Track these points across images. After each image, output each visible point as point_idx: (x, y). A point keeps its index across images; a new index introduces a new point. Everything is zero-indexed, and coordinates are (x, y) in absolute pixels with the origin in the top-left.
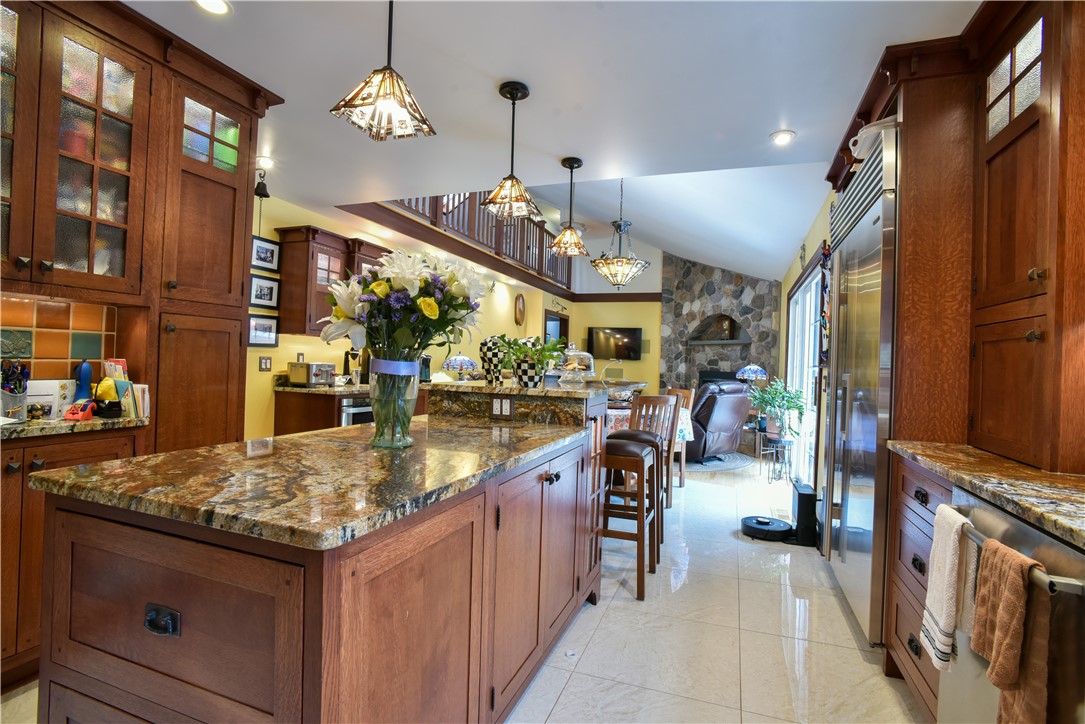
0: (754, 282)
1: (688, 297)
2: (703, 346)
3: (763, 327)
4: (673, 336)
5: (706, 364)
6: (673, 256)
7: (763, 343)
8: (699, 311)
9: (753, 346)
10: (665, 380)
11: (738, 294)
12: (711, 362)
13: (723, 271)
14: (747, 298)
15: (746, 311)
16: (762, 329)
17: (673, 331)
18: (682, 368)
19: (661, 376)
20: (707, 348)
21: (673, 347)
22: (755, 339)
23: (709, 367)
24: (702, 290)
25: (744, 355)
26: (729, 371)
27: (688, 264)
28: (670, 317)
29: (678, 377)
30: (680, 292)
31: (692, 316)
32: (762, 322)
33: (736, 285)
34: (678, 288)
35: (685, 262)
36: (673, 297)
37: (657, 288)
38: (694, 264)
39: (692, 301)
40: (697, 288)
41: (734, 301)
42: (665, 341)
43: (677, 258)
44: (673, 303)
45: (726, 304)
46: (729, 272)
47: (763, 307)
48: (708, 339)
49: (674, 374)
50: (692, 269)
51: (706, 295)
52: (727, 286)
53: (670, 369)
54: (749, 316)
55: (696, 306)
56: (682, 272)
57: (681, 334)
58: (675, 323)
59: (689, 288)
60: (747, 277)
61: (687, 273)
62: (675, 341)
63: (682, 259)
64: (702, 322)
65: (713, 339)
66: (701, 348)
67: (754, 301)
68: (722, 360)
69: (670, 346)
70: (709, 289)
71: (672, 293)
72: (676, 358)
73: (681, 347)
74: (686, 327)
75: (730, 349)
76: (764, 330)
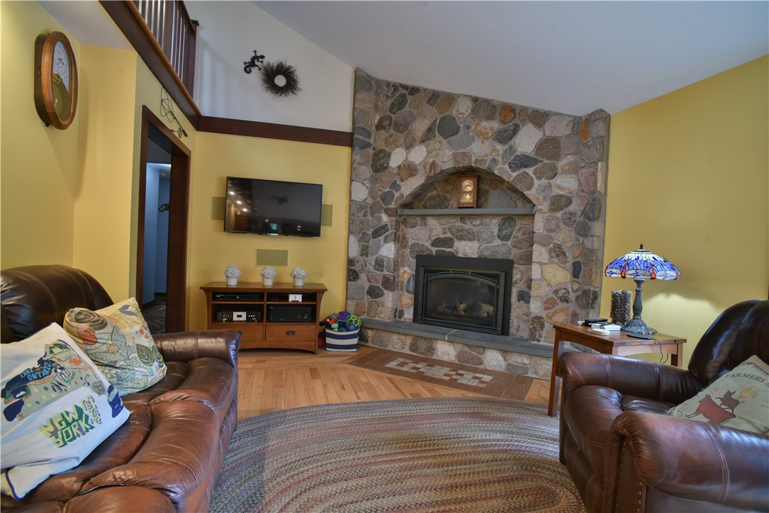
0: (539, 118)
1: (401, 141)
2: (424, 217)
3: (559, 187)
4: (370, 201)
5: (428, 244)
6: (372, 78)
7: (559, 214)
8: (424, 163)
9: (538, 218)
10: (357, 267)
11: (505, 136)
12: (437, 242)
13: (475, 100)
14: (526, 142)
15: (523, 162)
16: (556, 191)
17: (372, 193)
18: (388, 250)
19: (350, 262)
20: (431, 222)
21: (369, 217)
22: (544, 206)
23: (434, 250)
24: (430, 130)
25: (504, 232)
26: (476, 256)
27: (402, 91)
28: (366, 171)
29: (379, 264)
30: (384, 135)
31: (409, 170)
32: (559, 180)
33: (503, 122)
34: (380, 127)
35: (396, 87)
36: (372, 141)
37: (343, 124)
38: (414, 90)
39: (409, 147)
40: (420, 127)
41: (500, 148)
42: (355, 209)
43: (379, 83)
44: (371, 150)
45: (481, 151)
46: (487, 101)
47: (556, 156)
49: (371, 260)
50: (409, 97)
51: (439, 137)
52: (485, 124)
53: (365, 251)
54: (530, 171)
55: (418, 155)
56: (389, 103)
57: (386, 198)
58: (374, 181)
59: (402, 127)
60: (524, 109)
61: (401, 102)
62: (374, 209)
63: (388, 84)
64: (428, 178)
66: (419, 220)
67: (540, 147)
68: (461, 238)
69: (365, 216)
70: (447, 128)
71: (369, 135)
72: (376, 234)
73: (385, 218)
74: (395, 186)
75: (478, 222)
76: (561, 193)
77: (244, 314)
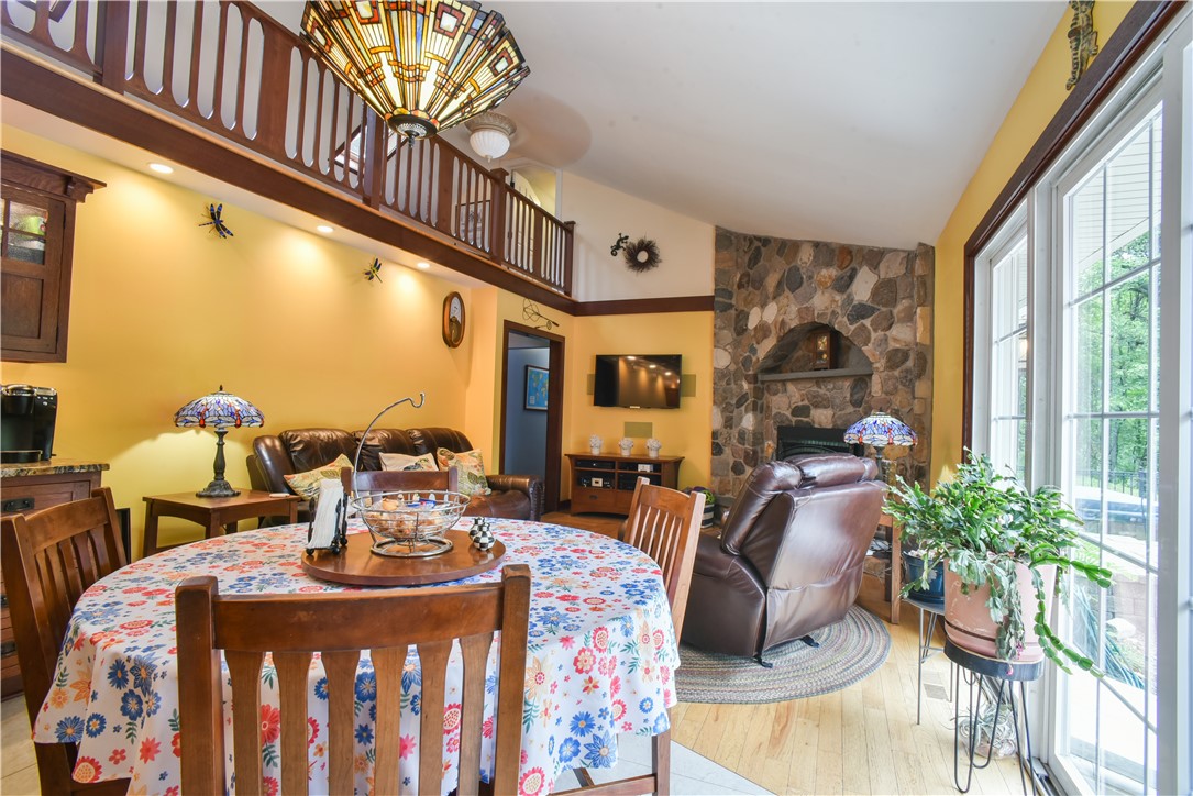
0: (874, 257)
1: (757, 299)
2: (784, 382)
3: (895, 340)
4: (733, 368)
5: (788, 414)
6: (731, 233)
7: (897, 373)
8: (775, 321)
9: (875, 378)
10: (720, 441)
11: (844, 284)
12: (797, 411)
13: (816, 245)
14: (863, 288)
15: (860, 312)
16: (893, 345)
17: (734, 359)
18: (748, 421)
19: (715, 435)
20: (791, 387)
21: (733, 386)
22: (880, 364)
23: (794, 419)
24: (780, 284)
25: (856, 397)
26: (830, 426)
27: (757, 244)
28: (728, 335)
29: (742, 437)
30: (744, 292)
31: (763, 330)
32: (895, 331)
33: (841, 267)
34: (740, 286)
35: (751, 240)
36: (734, 302)
37: (706, 288)
38: (766, 241)
39: (763, 305)
40: (771, 282)
41: (838, 297)
42: (720, 376)
43: (738, 236)
44: (733, 312)
45: (822, 303)
46: (826, 245)
47: (894, 302)
48: (792, 371)
49: (735, 432)
50: (763, 249)
51: (787, 292)
52: (824, 272)
53: (729, 423)
54: (867, 322)
55: (770, 313)
56: (747, 259)
57: (746, 362)
58: (736, 344)
59: (758, 284)
60: (860, 249)
61: (755, 259)
62: (737, 376)
63: (745, 237)
64: (780, 339)
65: (801, 369)
66: (780, 385)
67: (875, 293)
68: (817, 406)
69: (728, 384)
70: (792, 281)
71: (730, 295)
72: (739, 404)
73: (746, 385)
74: (753, 350)
75: (831, 386)
76: (898, 346)
77: (601, 481)
